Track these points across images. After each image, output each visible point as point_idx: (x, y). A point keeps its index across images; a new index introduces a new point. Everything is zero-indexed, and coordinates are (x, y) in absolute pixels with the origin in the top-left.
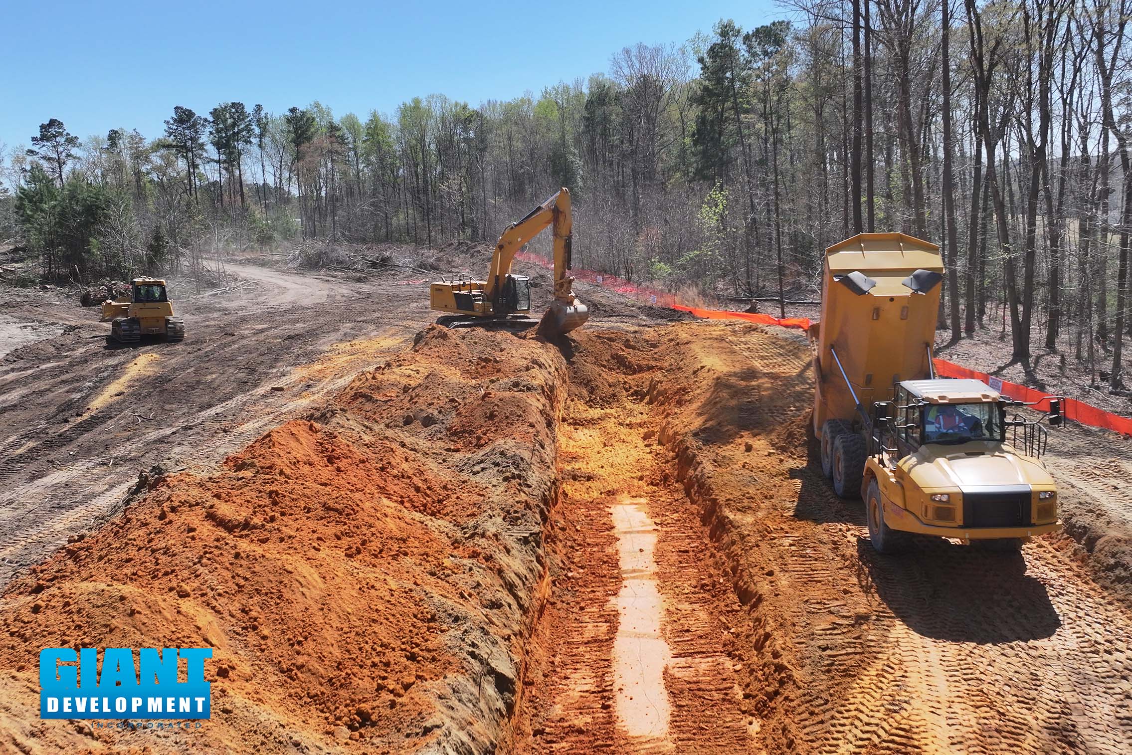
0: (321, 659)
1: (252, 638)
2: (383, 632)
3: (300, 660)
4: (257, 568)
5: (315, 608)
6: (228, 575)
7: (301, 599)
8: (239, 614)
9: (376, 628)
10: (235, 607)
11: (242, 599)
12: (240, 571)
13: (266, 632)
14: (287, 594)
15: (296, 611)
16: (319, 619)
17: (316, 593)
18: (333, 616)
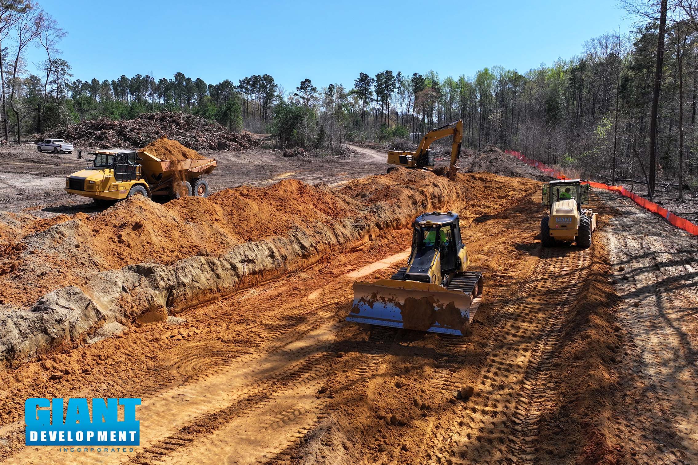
0: (247, 226)
1: (230, 217)
2: (270, 225)
3: (241, 224)
4: (240, 202)
5: (252, 214)
6: (231, 202)
7: (249, 211)
8: (229, 211)
9: (268, 224)
10: (229, 210)
11: (232, 208)
12: (235, 202)
13: (234, 216)
14: (245, 209)
15: (246, 214)
16: (252, 217)
17: (254, 212)
18: (257, 218)
